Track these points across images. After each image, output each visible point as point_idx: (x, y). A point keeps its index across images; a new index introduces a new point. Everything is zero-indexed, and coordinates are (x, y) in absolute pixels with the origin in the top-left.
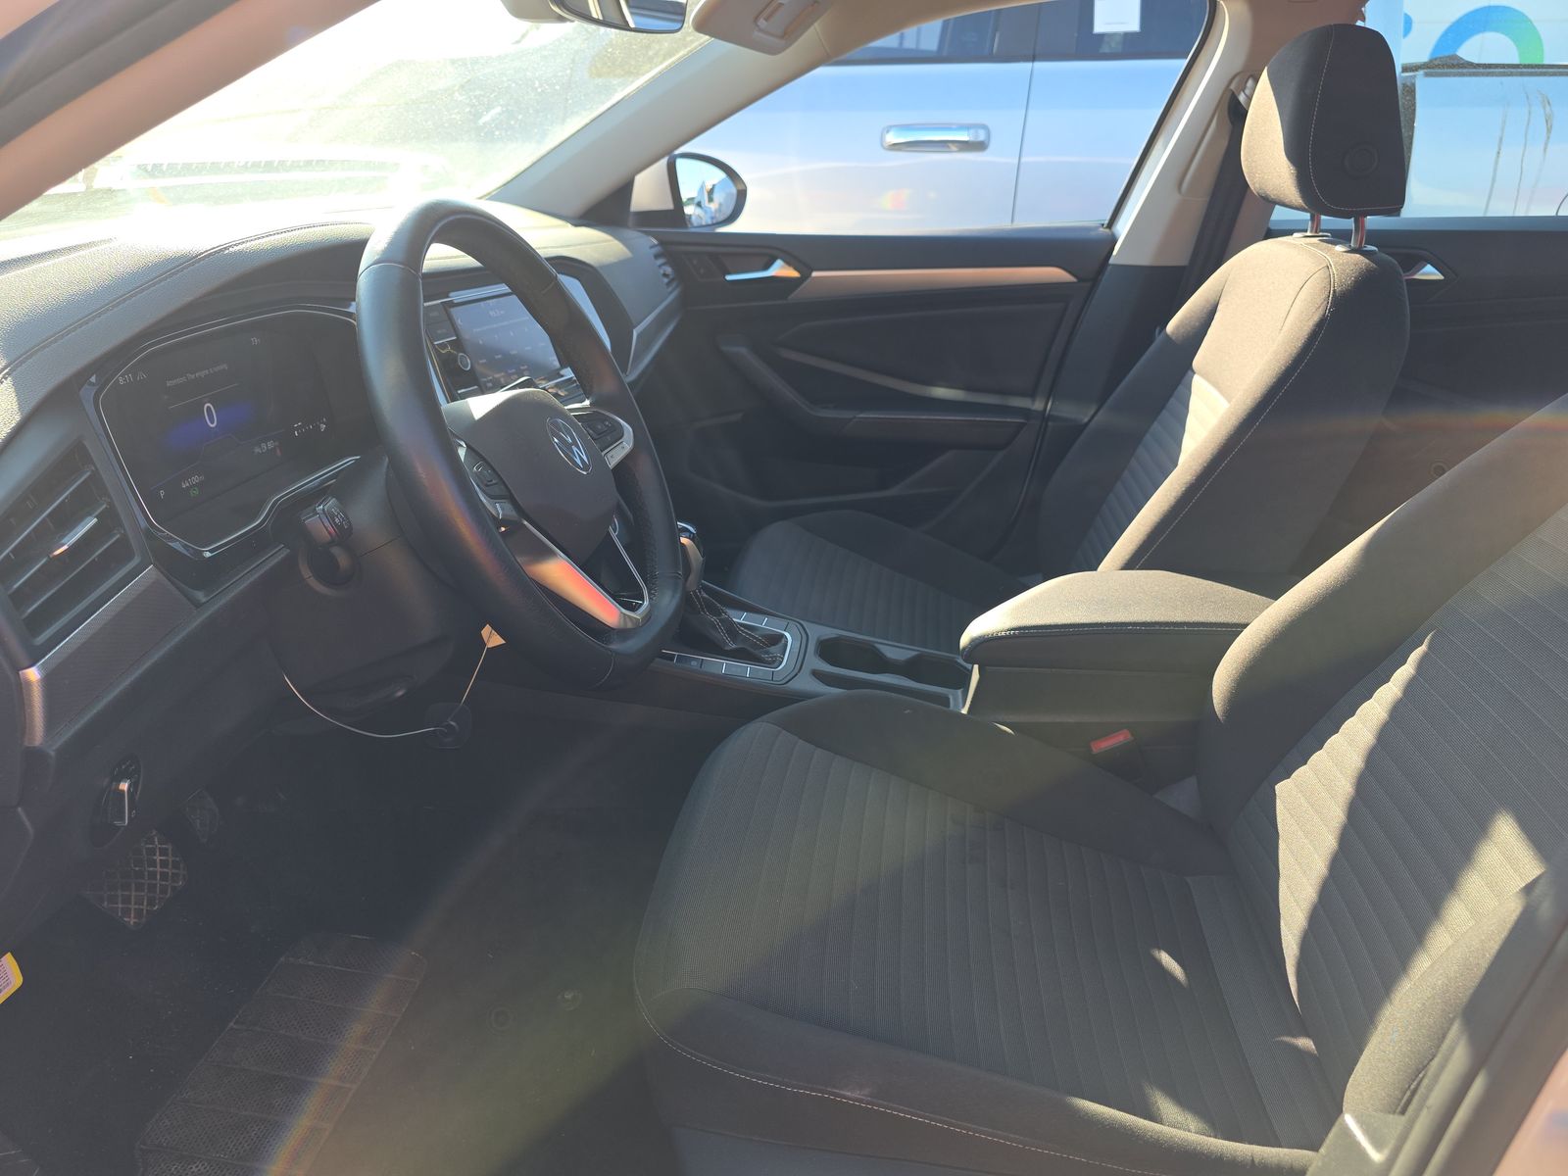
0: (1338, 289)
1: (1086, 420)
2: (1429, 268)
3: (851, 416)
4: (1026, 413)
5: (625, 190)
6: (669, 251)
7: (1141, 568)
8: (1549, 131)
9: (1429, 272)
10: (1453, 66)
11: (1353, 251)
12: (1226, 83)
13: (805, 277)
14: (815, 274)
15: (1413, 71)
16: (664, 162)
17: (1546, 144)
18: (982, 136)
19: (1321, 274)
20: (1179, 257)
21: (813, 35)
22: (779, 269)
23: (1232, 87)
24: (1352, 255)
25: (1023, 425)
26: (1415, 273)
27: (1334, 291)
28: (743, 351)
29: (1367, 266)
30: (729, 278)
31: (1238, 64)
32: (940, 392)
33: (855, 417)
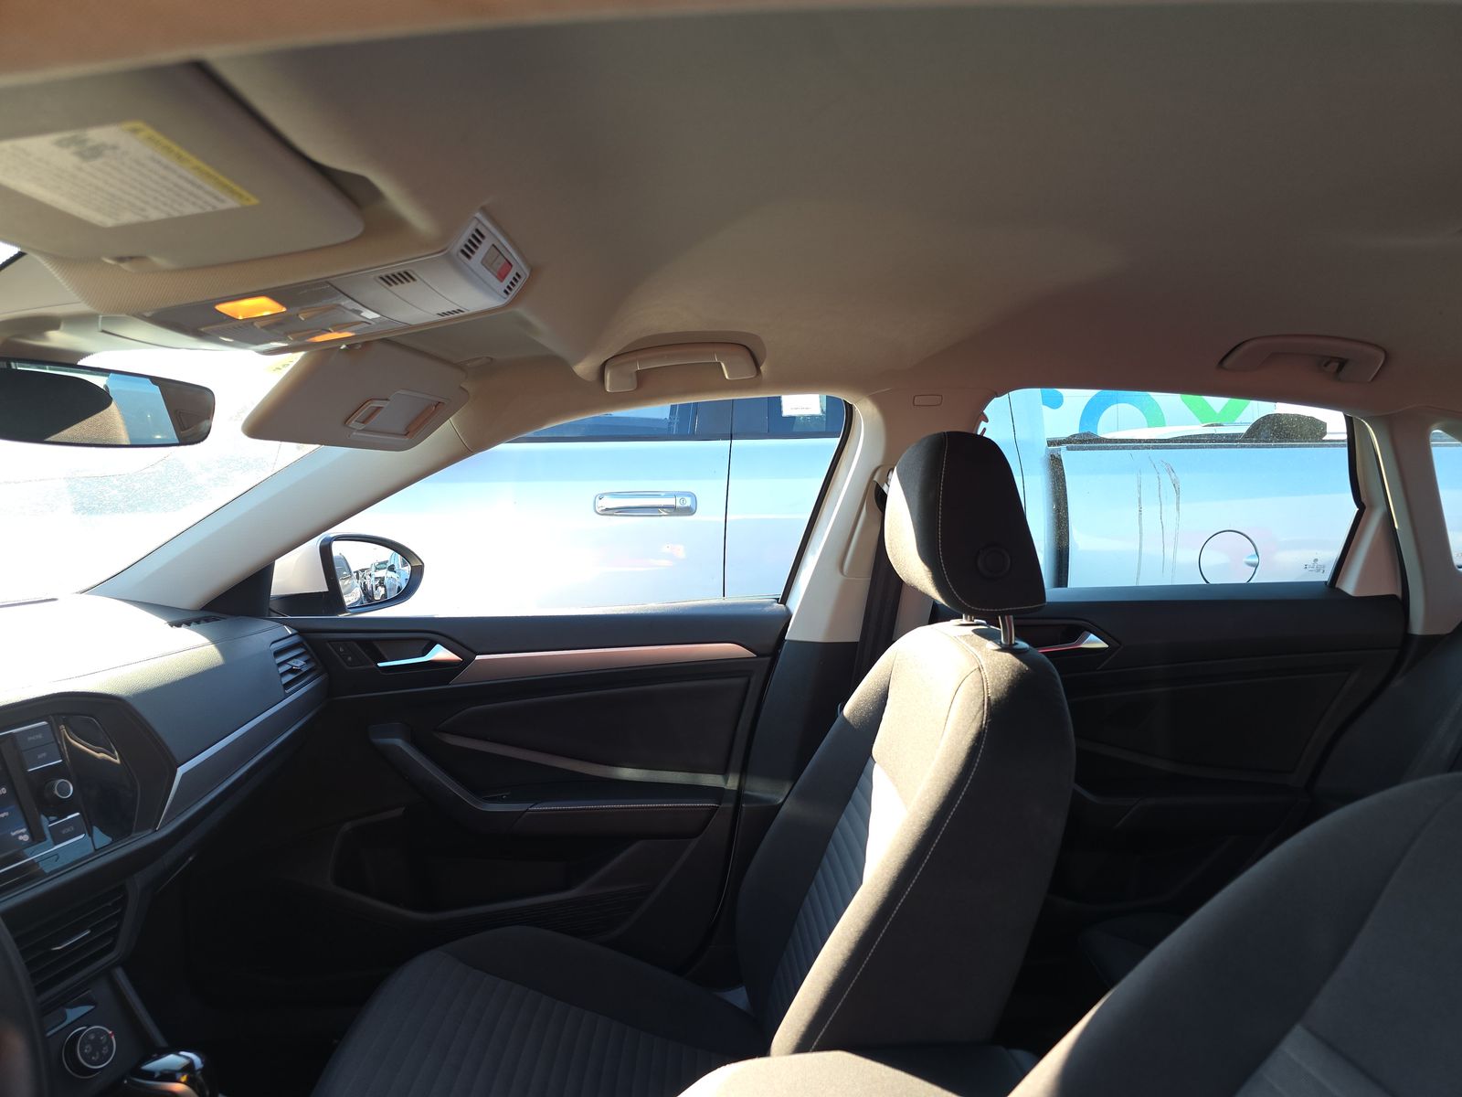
0: (992, 698)
1: (781, 801)
2: (1092, 637)
3: (524, 810)
4: (717, 793)
5: (263, 575)
6: (308, 641)
7: (815, 1050)
8: (1178, 492)
9: (1093, 642)
10: (1090, 441)
11: (1004, 649)
12: (869, 475)
13: (466, 662)
14: (478, 657)
15: (1058, 445)
16: (315, 544)
17: (1178, 503)
18: (688, 502)
19: (975, 676)
20: (851, 634)
21: (447, 431)
22: (440, 653)
23: (876, 479)
24: (1003, 654)
25: (714, 809)
26: (1081, 643)
27: (989, 698)
28: (399, 742)
29: (1020, 668)
30: (380, 665)
31: (877, 459)
32: (627, 773)
33: (527, 810)
